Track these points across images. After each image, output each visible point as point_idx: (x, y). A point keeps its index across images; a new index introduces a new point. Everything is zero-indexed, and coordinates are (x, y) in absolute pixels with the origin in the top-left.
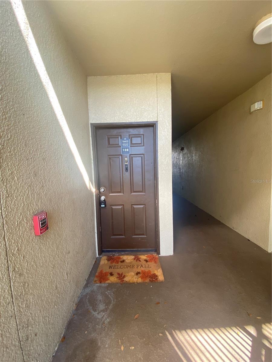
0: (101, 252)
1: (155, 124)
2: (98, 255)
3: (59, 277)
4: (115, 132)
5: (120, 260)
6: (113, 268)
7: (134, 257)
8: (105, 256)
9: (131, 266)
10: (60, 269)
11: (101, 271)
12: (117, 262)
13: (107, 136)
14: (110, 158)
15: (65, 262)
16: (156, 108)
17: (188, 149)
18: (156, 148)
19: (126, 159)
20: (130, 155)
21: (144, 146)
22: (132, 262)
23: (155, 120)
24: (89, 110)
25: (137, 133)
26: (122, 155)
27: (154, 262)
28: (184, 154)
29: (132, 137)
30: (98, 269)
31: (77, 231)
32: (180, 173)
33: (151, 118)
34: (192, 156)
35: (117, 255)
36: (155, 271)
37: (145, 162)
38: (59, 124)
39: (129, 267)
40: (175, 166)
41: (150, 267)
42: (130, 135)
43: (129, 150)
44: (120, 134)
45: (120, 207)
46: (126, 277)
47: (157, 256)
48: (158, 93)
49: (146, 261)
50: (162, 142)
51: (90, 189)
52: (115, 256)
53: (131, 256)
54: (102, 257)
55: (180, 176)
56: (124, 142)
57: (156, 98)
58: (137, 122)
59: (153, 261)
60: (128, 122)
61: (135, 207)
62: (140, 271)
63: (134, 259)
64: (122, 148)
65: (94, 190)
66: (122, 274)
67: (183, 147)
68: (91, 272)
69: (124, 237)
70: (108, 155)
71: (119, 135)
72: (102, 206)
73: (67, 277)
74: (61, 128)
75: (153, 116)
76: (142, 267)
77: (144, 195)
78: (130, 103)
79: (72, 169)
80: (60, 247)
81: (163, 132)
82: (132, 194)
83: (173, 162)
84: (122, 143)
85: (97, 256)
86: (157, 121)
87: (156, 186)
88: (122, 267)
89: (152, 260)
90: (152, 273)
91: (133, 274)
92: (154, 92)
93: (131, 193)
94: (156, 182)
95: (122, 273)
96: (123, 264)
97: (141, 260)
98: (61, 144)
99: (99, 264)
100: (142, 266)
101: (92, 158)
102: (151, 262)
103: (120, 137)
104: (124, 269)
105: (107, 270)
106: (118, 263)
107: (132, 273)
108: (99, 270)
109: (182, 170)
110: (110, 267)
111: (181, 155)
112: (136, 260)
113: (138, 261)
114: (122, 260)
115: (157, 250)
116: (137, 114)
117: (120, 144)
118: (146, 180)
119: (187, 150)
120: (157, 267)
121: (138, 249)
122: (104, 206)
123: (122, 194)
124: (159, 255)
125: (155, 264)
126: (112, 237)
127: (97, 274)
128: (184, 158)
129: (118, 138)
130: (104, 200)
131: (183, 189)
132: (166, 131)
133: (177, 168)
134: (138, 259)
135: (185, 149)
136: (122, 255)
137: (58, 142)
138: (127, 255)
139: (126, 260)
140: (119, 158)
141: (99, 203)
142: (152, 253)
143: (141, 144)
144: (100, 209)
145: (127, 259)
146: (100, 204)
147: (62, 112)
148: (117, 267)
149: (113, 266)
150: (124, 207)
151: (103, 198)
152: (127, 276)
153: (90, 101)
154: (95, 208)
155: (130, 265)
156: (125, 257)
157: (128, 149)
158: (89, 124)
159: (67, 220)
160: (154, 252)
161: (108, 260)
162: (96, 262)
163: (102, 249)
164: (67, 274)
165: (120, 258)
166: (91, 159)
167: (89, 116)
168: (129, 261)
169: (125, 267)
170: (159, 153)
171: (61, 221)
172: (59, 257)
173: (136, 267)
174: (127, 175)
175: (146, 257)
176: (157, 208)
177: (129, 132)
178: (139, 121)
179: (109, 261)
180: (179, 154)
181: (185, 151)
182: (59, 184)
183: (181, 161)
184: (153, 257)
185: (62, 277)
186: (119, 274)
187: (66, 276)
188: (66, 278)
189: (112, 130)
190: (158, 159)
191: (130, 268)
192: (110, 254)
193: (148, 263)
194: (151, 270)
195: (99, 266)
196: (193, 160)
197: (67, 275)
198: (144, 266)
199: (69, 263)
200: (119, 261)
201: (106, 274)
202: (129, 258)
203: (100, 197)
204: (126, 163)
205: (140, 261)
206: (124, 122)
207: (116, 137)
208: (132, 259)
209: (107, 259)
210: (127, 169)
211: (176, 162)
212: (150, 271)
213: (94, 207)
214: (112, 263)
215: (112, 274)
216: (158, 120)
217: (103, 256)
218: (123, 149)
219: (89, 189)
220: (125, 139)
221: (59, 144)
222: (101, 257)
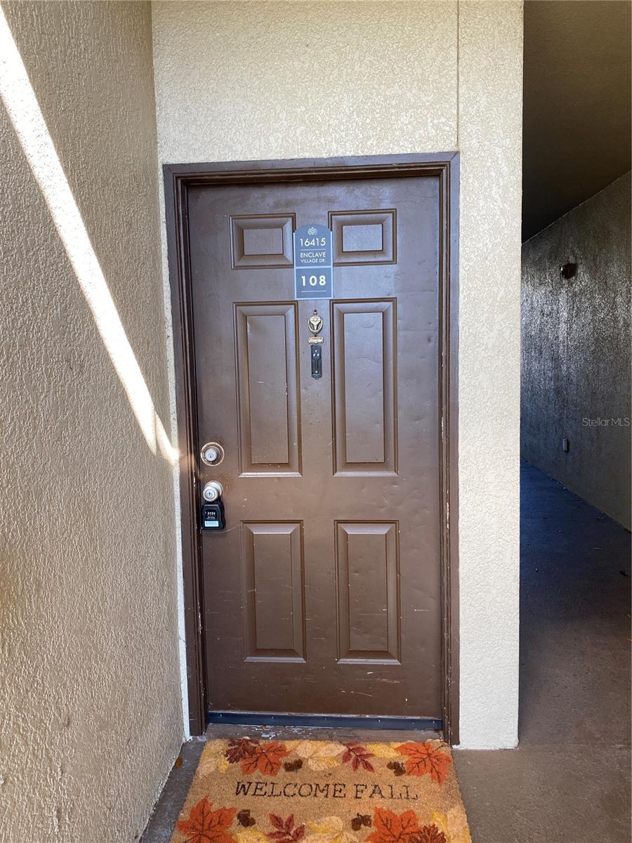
0: (203, 718)
1: (447, 165)
2: (191, 734)
3: (28, 828)
4: (267, 199)
5: (283, 760)
6: (251, 792)
7: (343, 749)
8: (220, 737)
9: (331, 787)
10: (31, 795)
11: (203, 806)
12: (269, 767)
13: (235, 217)
14: (245, 317)
15: (51, 760)
16: (454, 93)
17: (593, 271)
18: (448, 269)
19: (315, 321)
20: (333, 302)
21: (394, 261)
22: (334, 770)
23: (448, 146)
24: (158, 108)
25: (364, 205)
26: (295, 304)
27: (429, 774)
28: (575, 294)
29: (342, 224)
30: (190, 796)
31: (103, 630)
32: (557, 378)
33: (429, 139)
34: (614, 306)
35: (268, 736)
36: (436, 814)
37: (401, 334)
38: (32, 176)
39: (322, 791)
40: (532, 345)
41: (412, 795)
42: (332, 214)
43: (328, 280)
44: (290, 210)
45: (287, 530)
46: (309, 834)
47: (445, 751)
48: (462, 26)
49: (397, 769)
50: (480, 245)
51: (158, 448)
52: (262, 743)
53: (332, 745)
54: (208, 745)
55: (558, 391)
56: (307, 243)
57: (454, 48)
58: (367, 157)
59: (429, 768)
60: (325, 156)
61: (351, 530)
62: (371, 813)
63: (346, 757)
64: (300, 273)
65: (174, 454)
66: (291, 820)
67: (572, 260)
68: (159, 806)
69: (300, 660)
70: (238, 304)
71: (287, 215)
72: (208, 524)
73: (60, 827)
74: (39, 190)
75: (436, 127)
76: (377, 796)
77: (393, 481)
78: (336, 72)
79: (82, 366)
80: (33, 698)
81: (482, 203)
82: (338, 474)
83: (525, 327)
84: (300, 248)
85: (187, 736)
86: (457, 153)
87: (448, 445)
88: (289, 791)
89: (422, 765)
90: (422, 824)
91: (337, 822)
92: (445, 21)
93: (335, 471)
94: (447, 421)
95: (293, 816)
96: (296, 777)
97: (374, 765)
98: (36, 261)
99: (193, 770)
100: (377, 790)
101: (168, 314)
102: (420, 773)
103: (290, 220)
104: (302, 799)
105: (224, 799)
106: (273, 771)
107: (334, 818)
108: (193, 800)
109: (564, 368)
110: (242, 789)
111: (563, 298)
112: (351, 762)
113: (361, 767)
114: (290, 759)
115: (446, 724)
116: (368, 121)
117: (289, 255)
118: (400, 413)
119: (593, 277)
120: (445, 799)
121: (363, 716)
122: (216, 524)
123: (296, 474)
124: (455, 747)
125: (435, 786)
126: (249, 659)
127: (184, 816)
128: (576, 312)
129: (281, 226)
130: (219, 499)
131: (567, 451)
132: (497, 197)
133: (546, 355)
134: (359, 759)
135: (580, 270)
136: (291, 739)
137: (28, 251)
138: (315, 738)
139: (310, 762)
140: (283, 314)
141: (198, 509)
142: (423, 733)
143: (382, 252)
144: (200, 536)
145: (311, 758)
146: (200, 520)
147: (43, 121)
148: (268, 789)
149: (253, 786)
150: (302, 530)
151: (211, 490)
152: (313, 832)
153: (164, 66)
154: (178, 532)
155: (328, 785)
156: (304, 749)
157: (323, 279)
158: (156, 169)
159: (61, 584)
160: (431, 733)
161: (233, 757)
162: (179, 762)
163: (206, 708)
164: (59, 811)
165: (281, 751)
166: (163, 322)
167: (155, 134)
168: (322, 766)
169: (305, 790)
170: (461, 296)
171: (37, 590)
172: (26, 743)
173: (354, 794)
174: (318, 389)
175: (396, 749)
176: (449, 541)
177: (331, 201)
178: (374, 153)
179: (237, 760)
180: (555, 293)
181: (583, 278)
182: (27, 434)
183: (563, 326)
184: (429, 755)
185: (41, 826)
186: (276, 820)
187: (55, 820)
188: (56, 830)
189: (255, 194)
190: (457, 320)
191: (326, 796)
192: (242, 731)
193: (406, 779)
194: (417, 812)
195: (195, 782)
196: (615, 320)
197: (59, 817)
198: (387, 792)
199: (69, 769)
200: (278, 764)
201: (223, 818)
202: (321, 754)
203: (200, 486)
204: (313, 340)
205: (368, 767)
206: (307, 155)
207: (273, 221)
208: (335, 758)
209: (228, 752)
210: (316, 366)
211: (541, 331)
212: (411, 812)
213: (174, 528)
214: (247, 770)
215: (246, 820)
216: (461, 147)
217: (210, 739)
218: (304, 278)
219: (154, 450)
220: (312, 231)
221: (29, 261)
222: (203, 744)
